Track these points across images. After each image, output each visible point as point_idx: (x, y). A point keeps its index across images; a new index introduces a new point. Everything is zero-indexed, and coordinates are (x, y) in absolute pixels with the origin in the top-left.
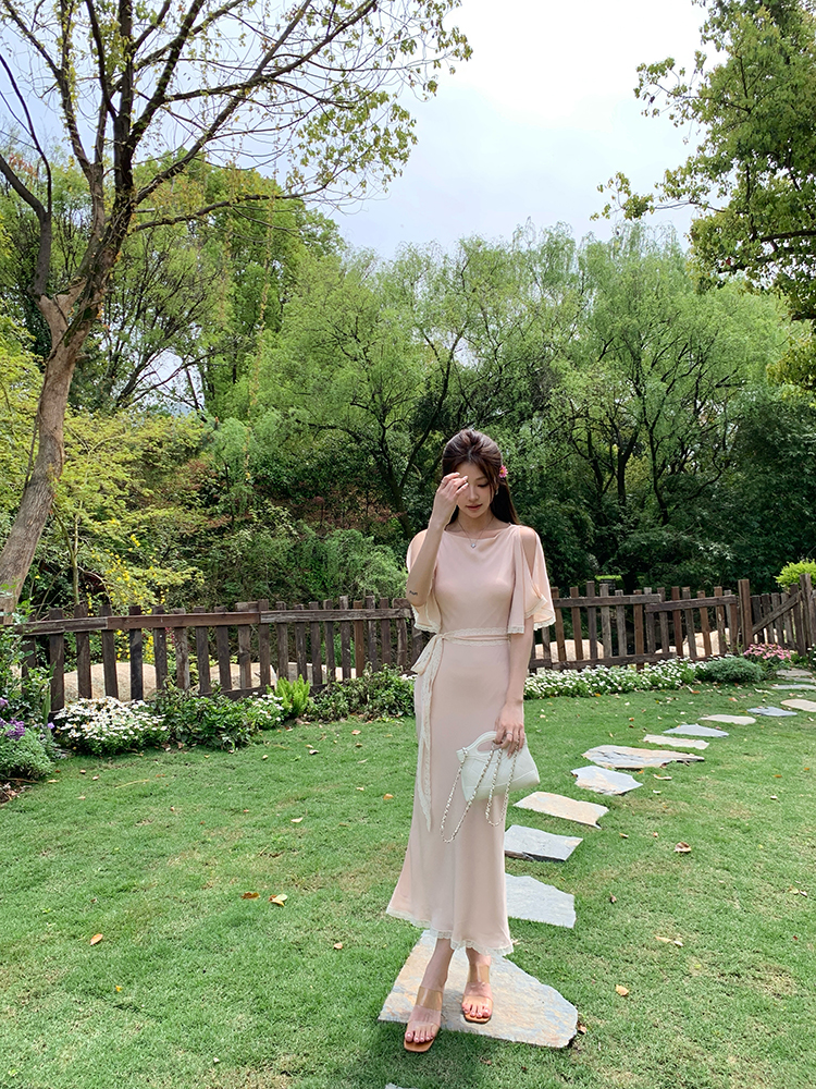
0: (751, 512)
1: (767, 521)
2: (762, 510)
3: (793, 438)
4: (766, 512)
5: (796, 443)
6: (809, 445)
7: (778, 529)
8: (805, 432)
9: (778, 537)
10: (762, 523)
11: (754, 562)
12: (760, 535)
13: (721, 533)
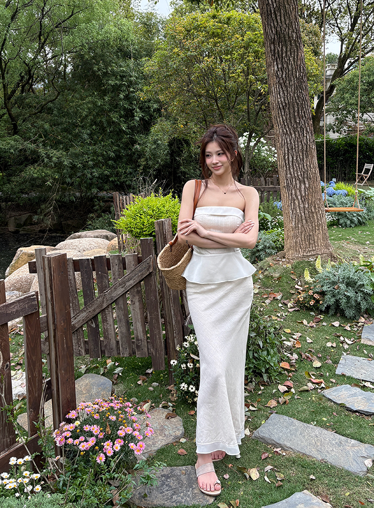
0: (82, 127)
1: (95, 134)
2: (91, 125)
3: (112, 71)
4: (94, 127)
5: (114, 74)
6: (124, 76)
7: (102, 140)
8: (121, 66)
9: (103, 146)
10: (91, 135)
11: (85, 166)
12: (90, 144)
13: (60, 142)
